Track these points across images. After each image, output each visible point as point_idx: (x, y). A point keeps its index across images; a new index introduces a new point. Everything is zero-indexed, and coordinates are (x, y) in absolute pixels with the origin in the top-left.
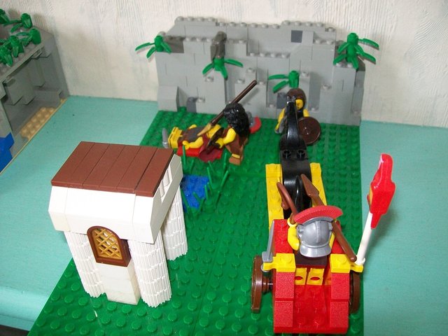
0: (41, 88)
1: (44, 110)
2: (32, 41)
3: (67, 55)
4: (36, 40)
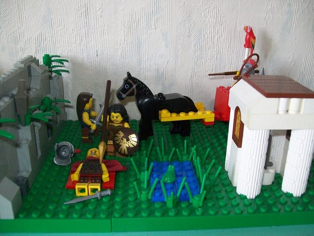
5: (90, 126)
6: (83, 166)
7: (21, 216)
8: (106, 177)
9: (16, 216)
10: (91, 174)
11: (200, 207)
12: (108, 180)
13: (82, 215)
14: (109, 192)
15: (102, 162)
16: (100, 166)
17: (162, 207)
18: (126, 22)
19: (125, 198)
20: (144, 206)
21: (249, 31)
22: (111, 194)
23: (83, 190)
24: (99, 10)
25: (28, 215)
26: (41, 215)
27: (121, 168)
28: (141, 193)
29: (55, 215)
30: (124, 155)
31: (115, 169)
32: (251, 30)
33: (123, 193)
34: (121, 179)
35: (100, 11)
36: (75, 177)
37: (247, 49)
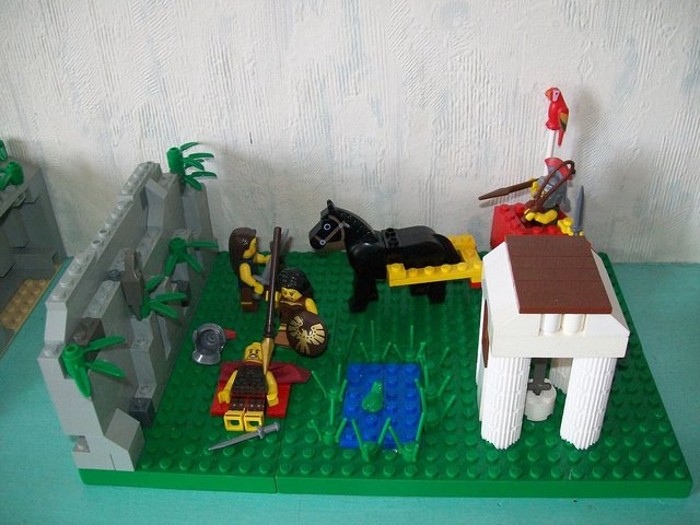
0: (22, 249)
1: (30, 283)
2: (11, 182)
3: (60, 195)
4: (17, 179)
5: (253, 288)
6: (237, 378)
7: (144, 467)
8: (272, 398)
9: (137, 466)
10: (249, 393)
11: (413, 463)
12: (276, 402)
13: (232, 470)
14: (276, 427)
15: (268, 370)
16: (263, 378)
17: (354, 458)
18: (301, 82)
19: (300, 438)
20: (326, 456)
21: (555, 99)
22: (280, 430)
23: (235, 423)
24: (249, 62)
25: (154, 466)
26: (173, 467)
27: (298, 377)
28: (324, 434)
29: (192, 467)
30: (304, 355)
31: (289, 378)
32: (560, 97)
33: (299, 427)
34: (298, 397)
35: (251, 64)
36: (224, 396)
37: (552, 132)
